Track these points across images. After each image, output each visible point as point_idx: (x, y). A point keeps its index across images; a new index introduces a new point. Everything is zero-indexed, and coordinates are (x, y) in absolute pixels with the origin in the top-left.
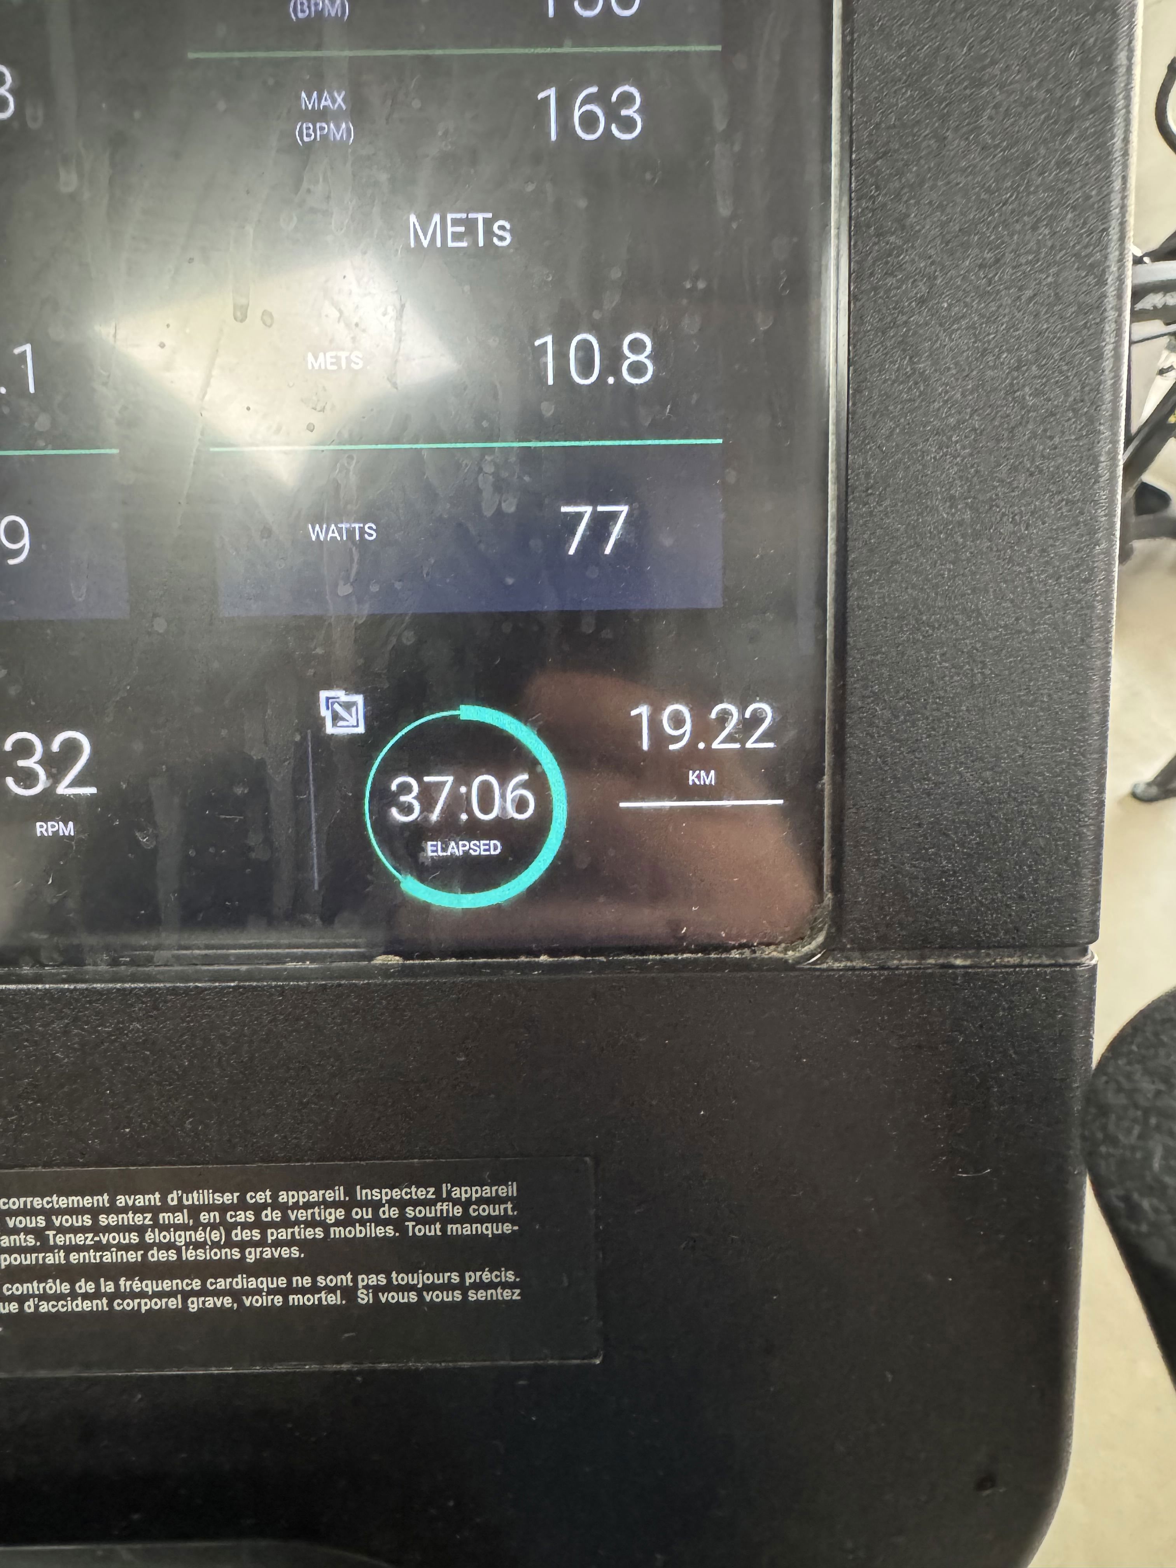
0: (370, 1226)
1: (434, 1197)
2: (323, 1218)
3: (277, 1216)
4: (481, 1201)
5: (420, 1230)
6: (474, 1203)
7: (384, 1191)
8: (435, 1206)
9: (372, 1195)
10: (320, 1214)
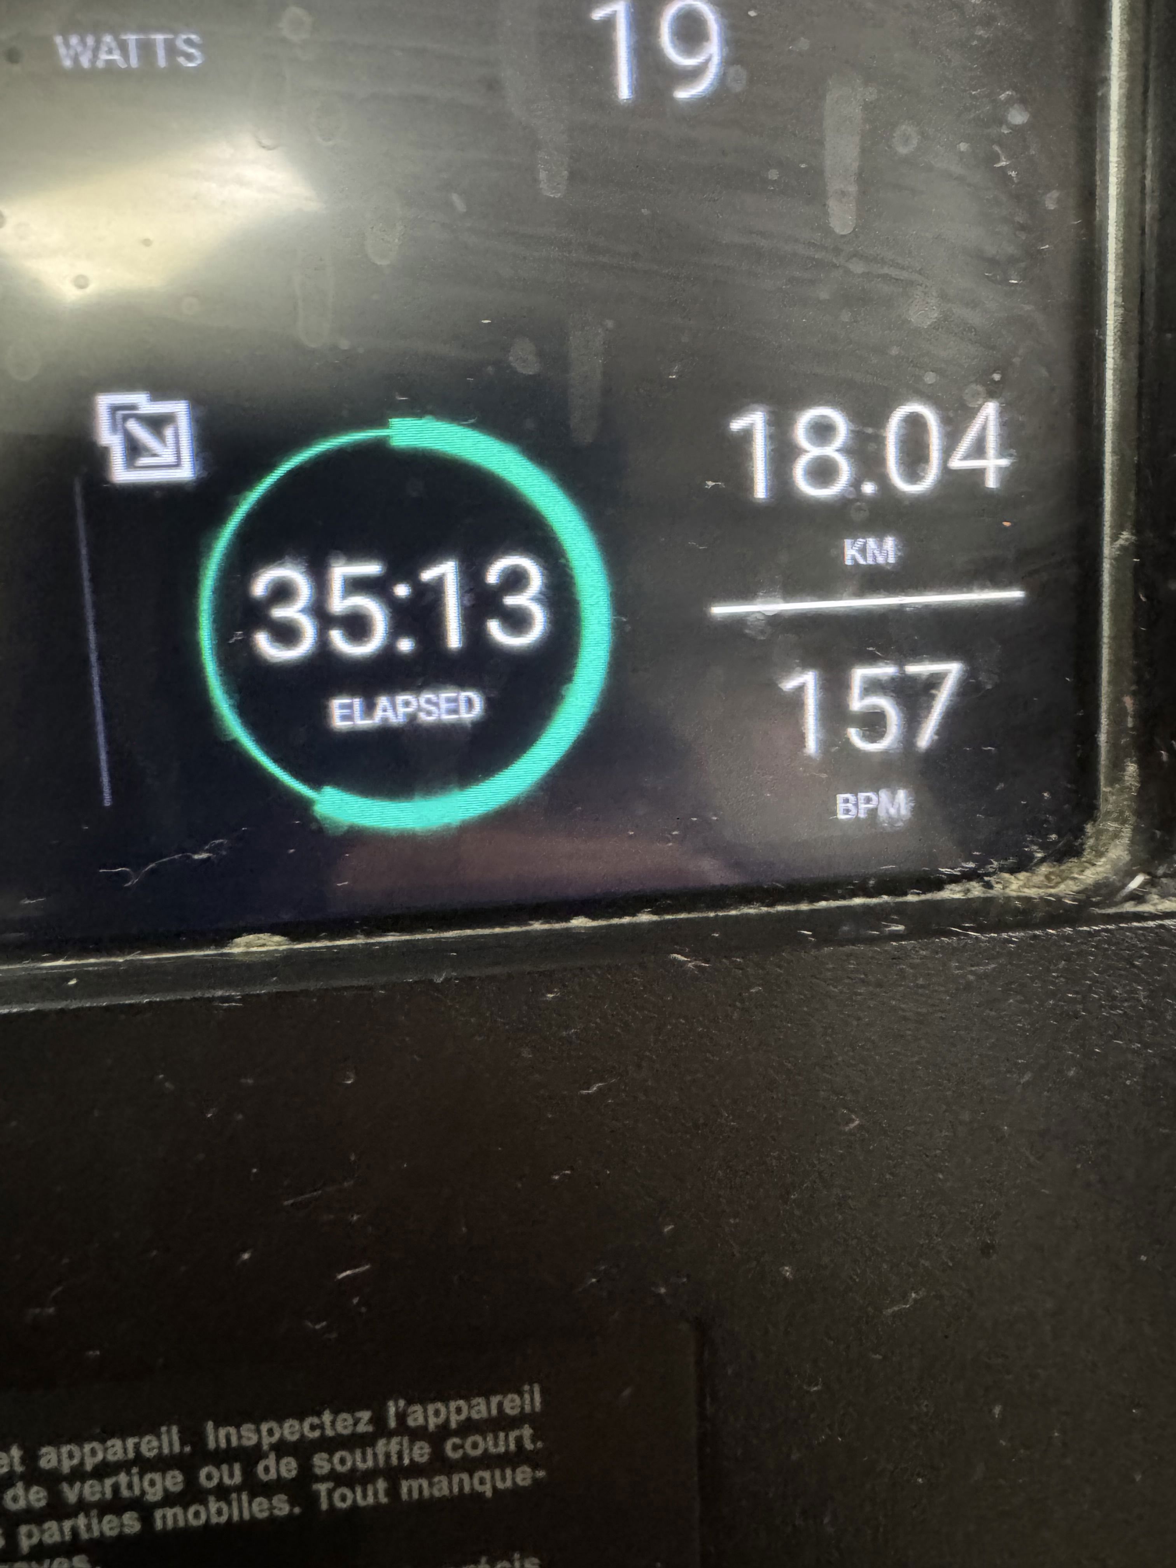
0: (240, 1501)
1: (370, 1429)
2: (137, 1492)
3: (37, 1497)
4: (468, 1427)
5: (343, 1498)
6: (456, 1433)
7: (264, 1427)
8: (373, 1445)
9: (240, 1437)
10: (130, 1486)
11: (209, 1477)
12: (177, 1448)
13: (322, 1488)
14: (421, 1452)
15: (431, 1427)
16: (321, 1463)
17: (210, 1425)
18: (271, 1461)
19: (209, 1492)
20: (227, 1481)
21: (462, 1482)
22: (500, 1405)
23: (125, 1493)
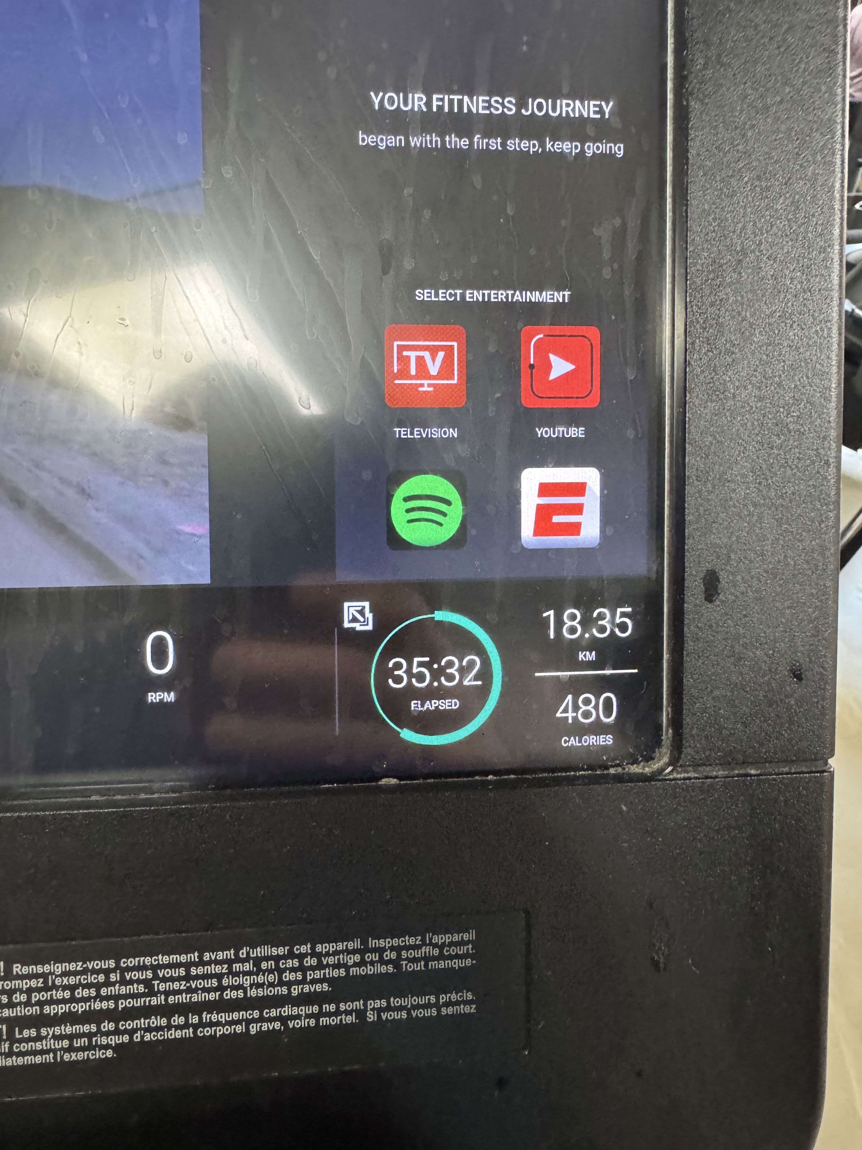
0: (377, 966)
1: (420, 943)
2: (345, 962)
3: (314, 962)
4: (451, 944)
5: (410, 967)
6: (448, 946)
7: (387, 941)
8: (421, 949)
9: (379, 944)
10: (343, 959)
11: (368, 957)
12: (359, 947)
13: (404, 963)
14: (436, 952)
15: (440, 944)
16: (404, 954)
17: (370, 939)
18: (388, 953)
19: (367, 962)
20: (374, 959)
21: (449, 963)
22: (462, 937)
23: (341, 961)
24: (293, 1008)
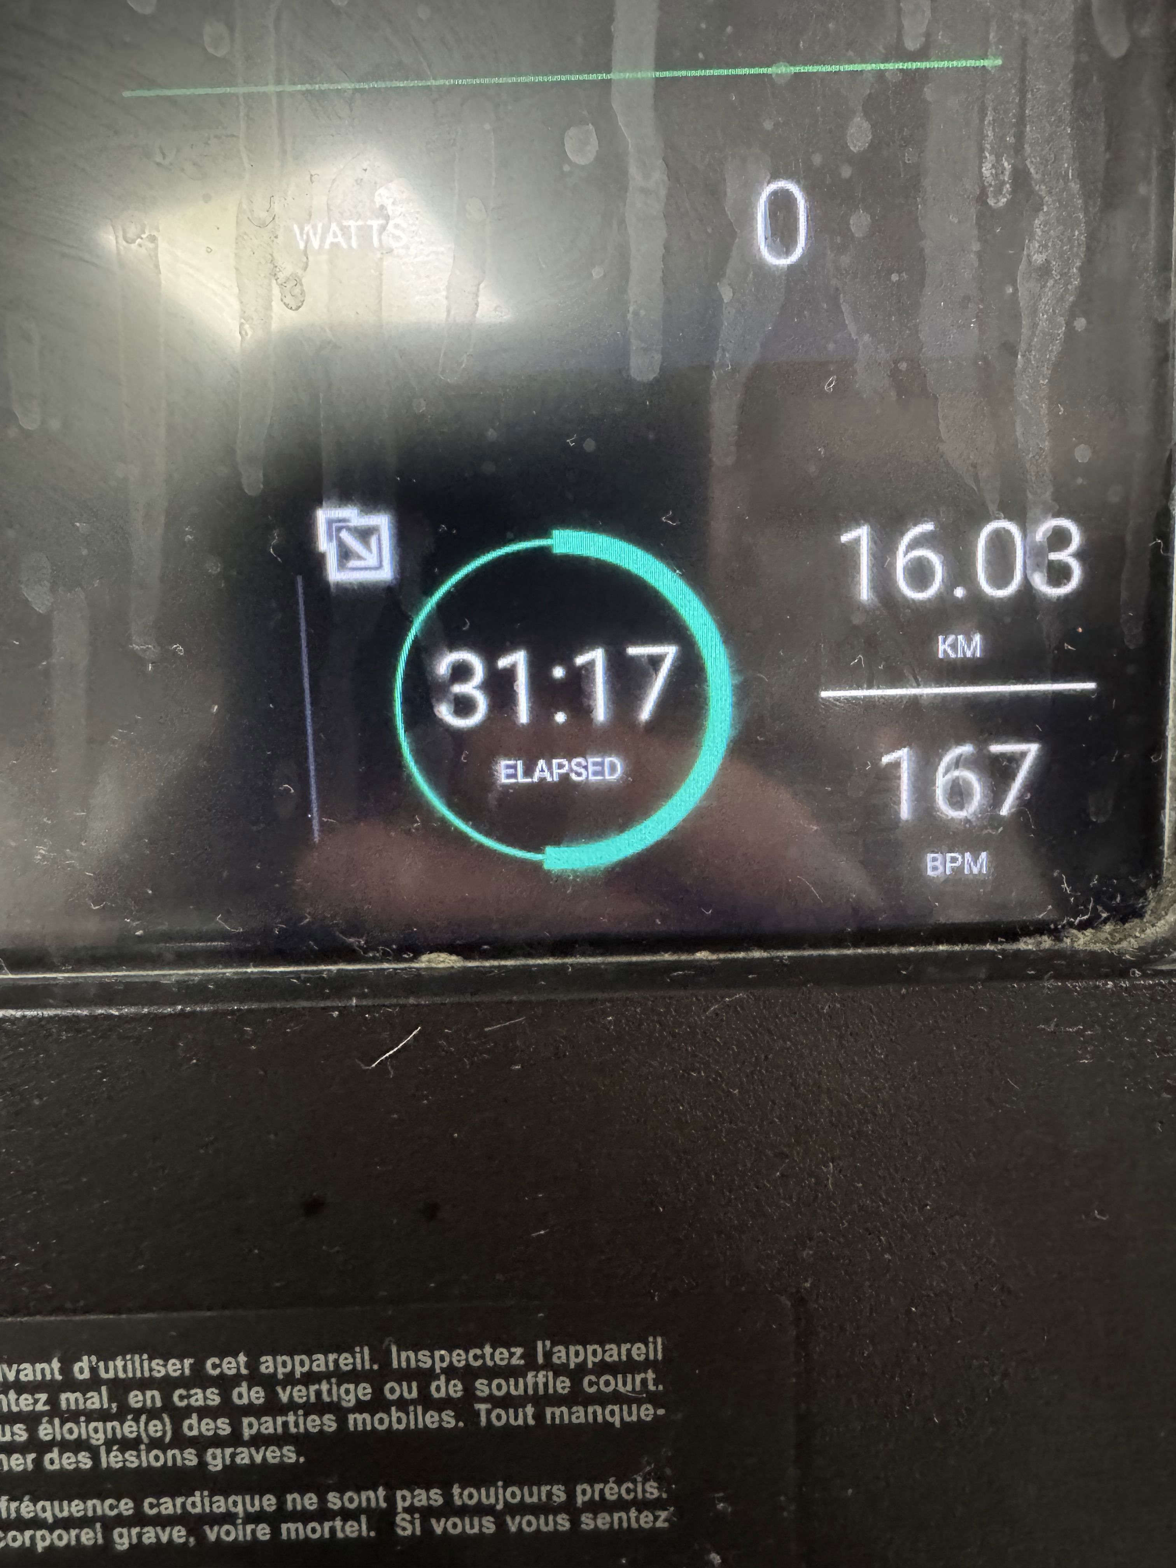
0: (416, 1413)
1: (522, 1362)
2: (335, 1398)
3: (257, 1395)
4: (603, 1368)
5: (499, 1417)
6: (591, 1372)
7: (437, 1354)
8: (525, 1376)
9: (417, 1361)
10: (330, 1392)
12: (367, 1367)
13: (482, 1407)
14: (563, 1385)
15: (572, 1366)
16: (481, 1386)
17: (394, 1349)
18: (442, 1382)
19: (392, 1403)
20: (407, 1396)
21: (596, 1413)
22: (629, 1352)
23: (326, 1398)
24: (215, 1499)
